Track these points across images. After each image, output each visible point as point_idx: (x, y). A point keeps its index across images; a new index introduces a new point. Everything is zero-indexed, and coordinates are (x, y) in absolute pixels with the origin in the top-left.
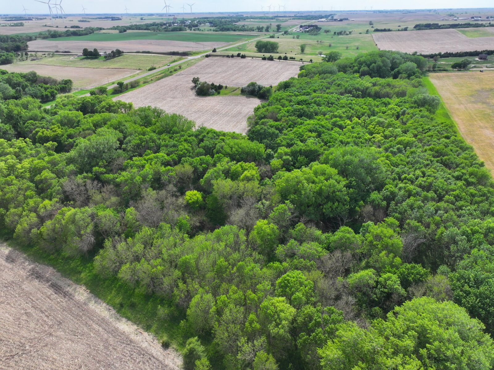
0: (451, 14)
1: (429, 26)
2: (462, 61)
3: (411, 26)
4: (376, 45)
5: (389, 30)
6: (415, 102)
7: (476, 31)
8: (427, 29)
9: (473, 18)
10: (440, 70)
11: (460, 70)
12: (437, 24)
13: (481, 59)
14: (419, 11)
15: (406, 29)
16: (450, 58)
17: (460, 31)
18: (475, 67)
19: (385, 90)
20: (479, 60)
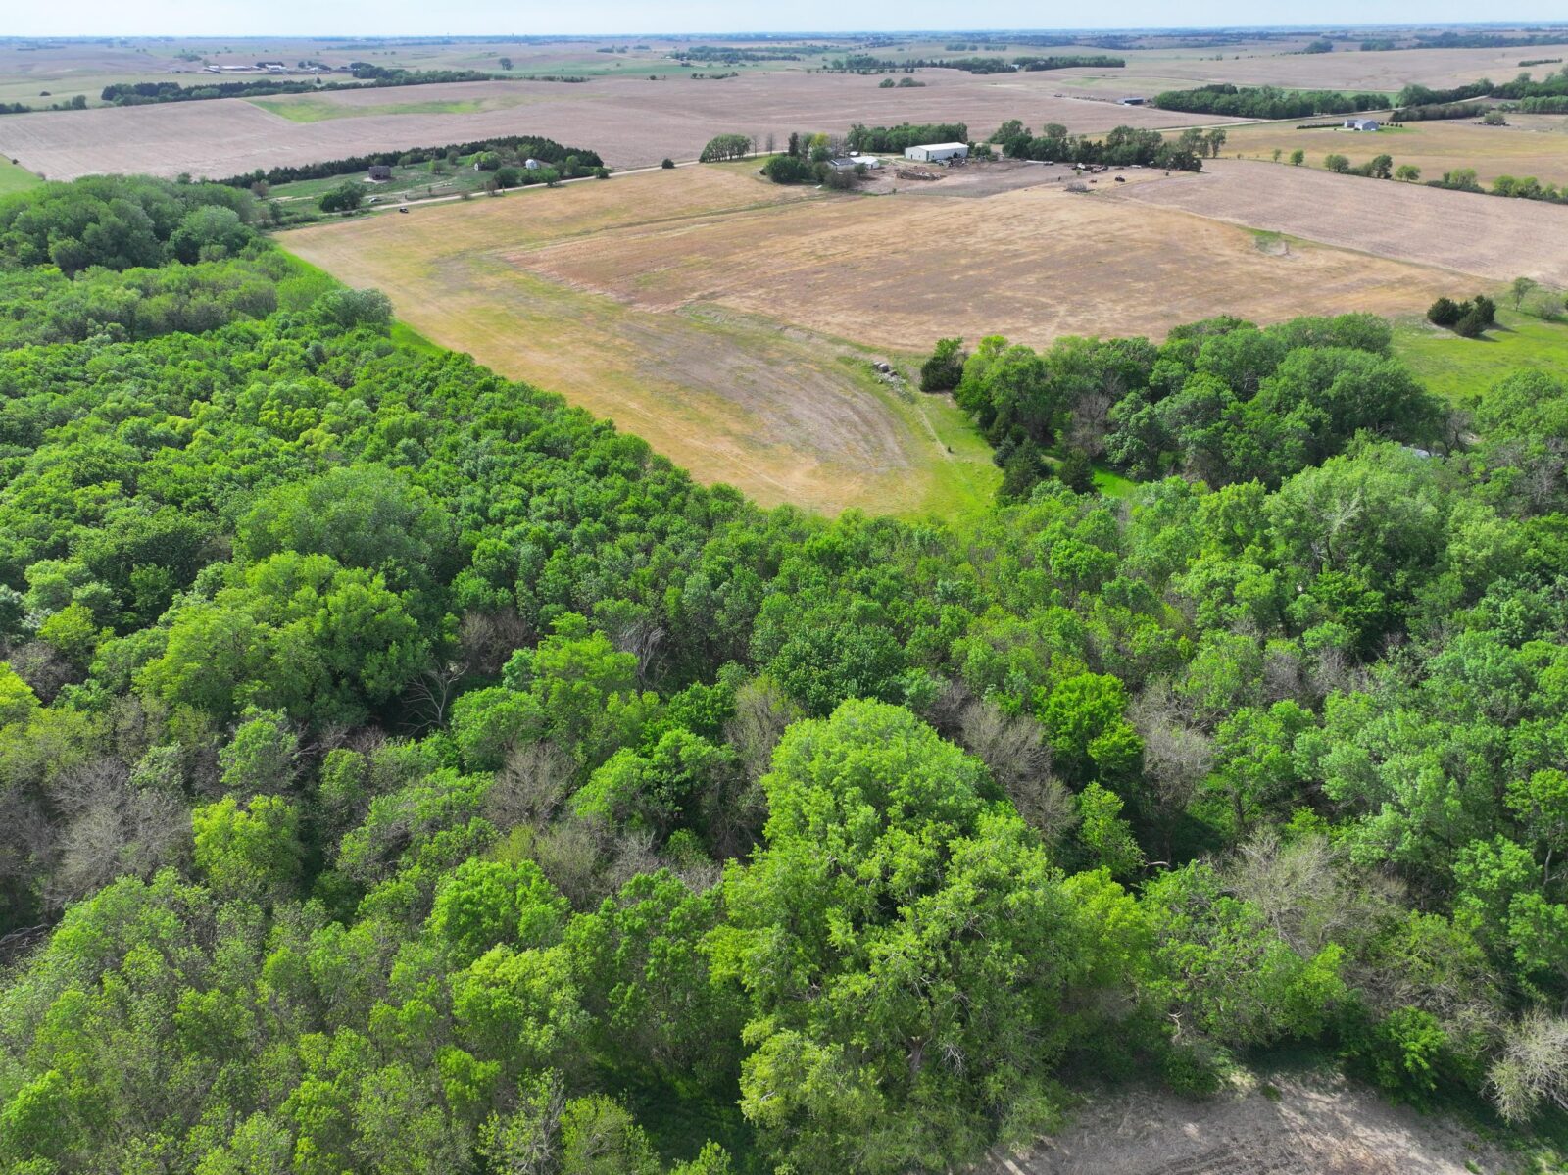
0: (191, 54)
1: (150, 93)
2: (342, 189)
3: (94, 95)
4: (15, 162)
5: (19, 109)
6: (327, 319)
7: (302, 103)
8: (152, 102)
9: (261, 65)
10: (297, 222)
11: (350, 215)
12: (175, 86)
13: (377, 178)
14: (68, 41)
15: (79, 104)
16: (294, 183)
17: (262, 104)
18: (378, 202)
19: (192, 302)
20: (377, 182)
